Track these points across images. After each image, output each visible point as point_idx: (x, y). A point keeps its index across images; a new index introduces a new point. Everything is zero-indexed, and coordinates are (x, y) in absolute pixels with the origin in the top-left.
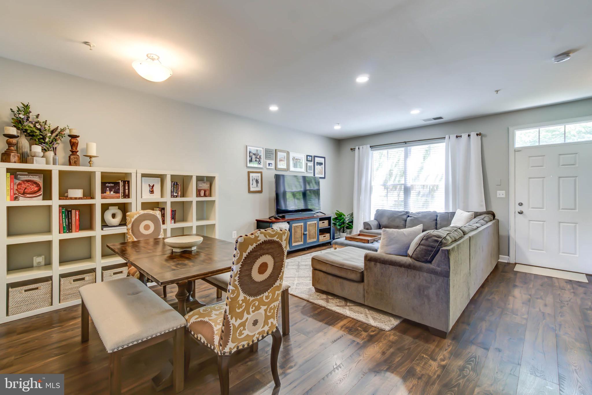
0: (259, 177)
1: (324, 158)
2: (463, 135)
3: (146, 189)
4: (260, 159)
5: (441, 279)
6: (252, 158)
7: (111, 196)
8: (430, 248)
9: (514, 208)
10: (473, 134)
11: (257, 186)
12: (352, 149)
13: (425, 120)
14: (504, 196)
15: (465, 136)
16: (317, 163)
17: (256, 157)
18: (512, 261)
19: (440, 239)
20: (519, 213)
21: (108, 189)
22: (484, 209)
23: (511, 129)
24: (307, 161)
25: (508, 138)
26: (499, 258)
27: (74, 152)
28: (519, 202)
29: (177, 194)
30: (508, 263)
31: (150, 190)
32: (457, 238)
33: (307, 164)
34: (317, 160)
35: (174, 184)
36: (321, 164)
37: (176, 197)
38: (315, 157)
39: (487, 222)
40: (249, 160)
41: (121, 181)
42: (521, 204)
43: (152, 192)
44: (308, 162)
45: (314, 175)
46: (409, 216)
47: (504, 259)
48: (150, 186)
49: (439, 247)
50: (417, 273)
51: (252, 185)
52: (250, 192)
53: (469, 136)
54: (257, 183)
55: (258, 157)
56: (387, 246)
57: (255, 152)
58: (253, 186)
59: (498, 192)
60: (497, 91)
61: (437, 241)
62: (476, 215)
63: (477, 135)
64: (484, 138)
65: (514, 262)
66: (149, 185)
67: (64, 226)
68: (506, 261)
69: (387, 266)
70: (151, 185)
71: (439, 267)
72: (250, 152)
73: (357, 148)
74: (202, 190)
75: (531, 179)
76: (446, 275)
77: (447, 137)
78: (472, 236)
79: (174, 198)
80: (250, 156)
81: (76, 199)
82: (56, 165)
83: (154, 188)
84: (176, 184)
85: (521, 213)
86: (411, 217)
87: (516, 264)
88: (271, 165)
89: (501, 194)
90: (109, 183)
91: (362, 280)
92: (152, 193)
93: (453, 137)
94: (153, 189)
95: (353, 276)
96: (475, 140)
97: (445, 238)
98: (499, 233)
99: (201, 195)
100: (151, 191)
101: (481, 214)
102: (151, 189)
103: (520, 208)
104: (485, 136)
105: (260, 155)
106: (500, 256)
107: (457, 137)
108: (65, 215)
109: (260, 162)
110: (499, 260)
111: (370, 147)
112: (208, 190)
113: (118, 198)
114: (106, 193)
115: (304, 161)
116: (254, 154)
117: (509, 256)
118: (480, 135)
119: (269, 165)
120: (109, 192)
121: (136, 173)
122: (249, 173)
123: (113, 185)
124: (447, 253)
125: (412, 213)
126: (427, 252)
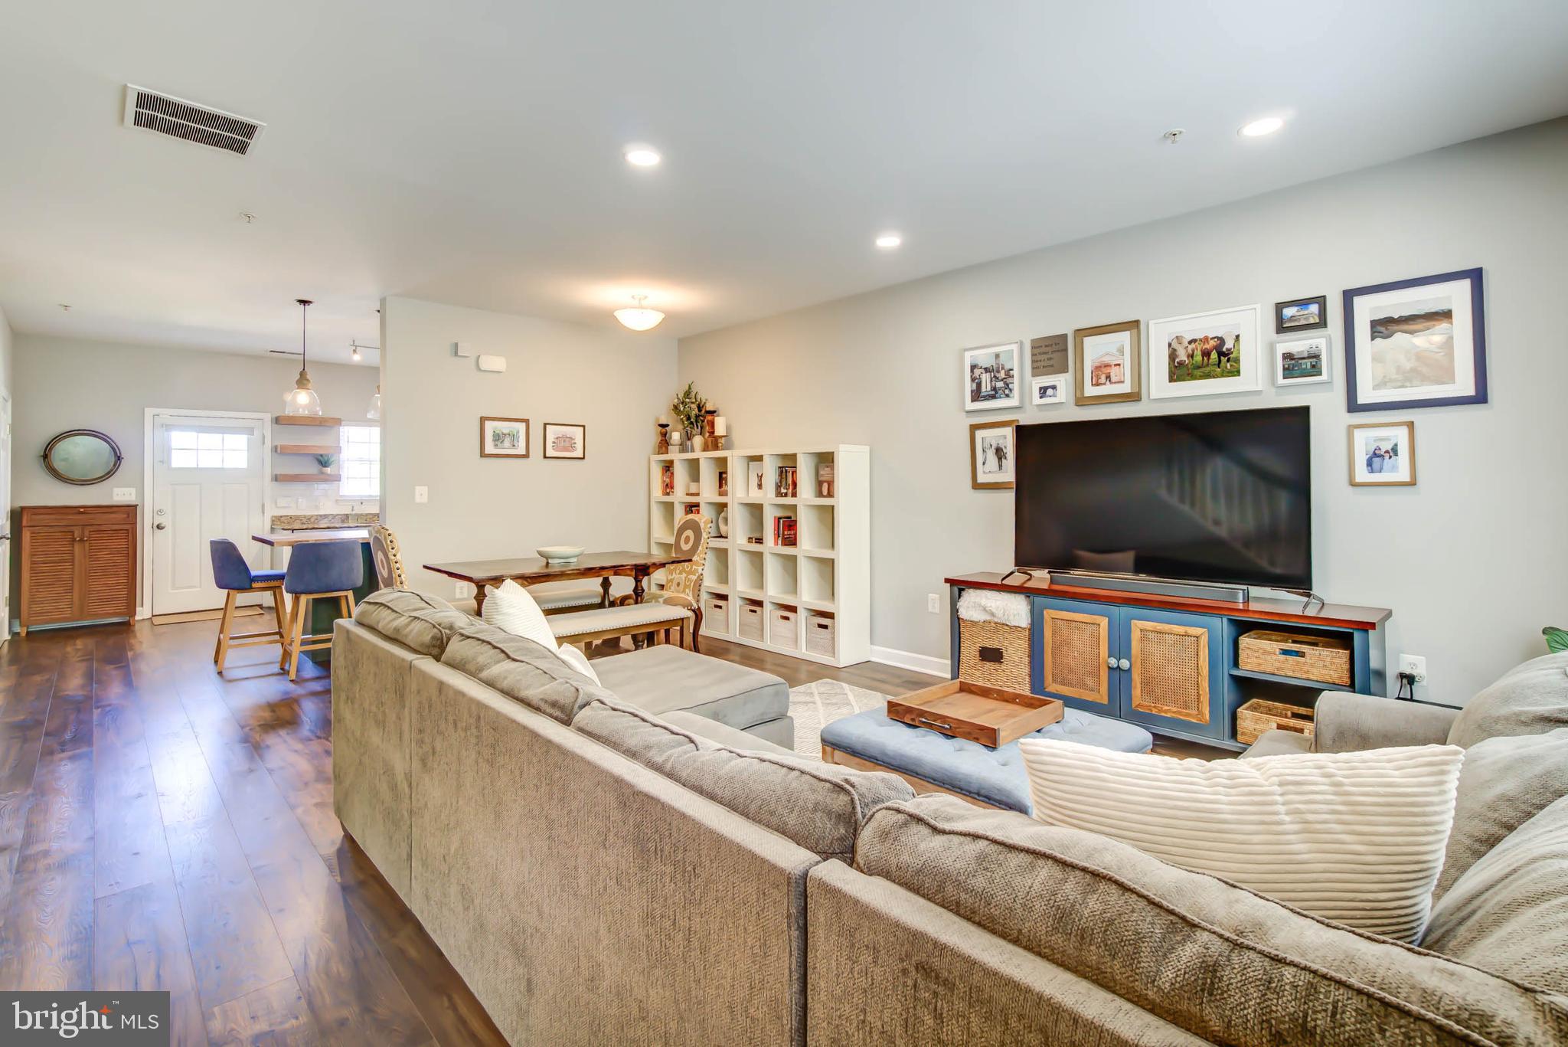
0: (1005, 437)
3: (754, 481)
4: (1009, 380)
6: (979, 385)
11: (1000, 466)
17: (995, 376)
27: (711, 434)
29: (786, 491)
31: (758, 483)
35: (782, 472)
40: (972, 391)
48: (759, 476)
51: (984, 464)
52: (977, 486)
54: (1000, 459)
55: (1002, 375)
57: (988, 362)
58: (987, 467)
66: (757, 474)
72: (973, 367)
74: (824, 481)
79: (780, 498)
80: (973, 380)
88: (1050, 392)
92: (760, 489)
94: (761, 480)
99: (823, 494)
102: (759, 481)
105: (1007, 367)
109: (1007, 392)
116: (987, 370)
119: (1045, 392)
121: (732, 456)
122: (974, 428)
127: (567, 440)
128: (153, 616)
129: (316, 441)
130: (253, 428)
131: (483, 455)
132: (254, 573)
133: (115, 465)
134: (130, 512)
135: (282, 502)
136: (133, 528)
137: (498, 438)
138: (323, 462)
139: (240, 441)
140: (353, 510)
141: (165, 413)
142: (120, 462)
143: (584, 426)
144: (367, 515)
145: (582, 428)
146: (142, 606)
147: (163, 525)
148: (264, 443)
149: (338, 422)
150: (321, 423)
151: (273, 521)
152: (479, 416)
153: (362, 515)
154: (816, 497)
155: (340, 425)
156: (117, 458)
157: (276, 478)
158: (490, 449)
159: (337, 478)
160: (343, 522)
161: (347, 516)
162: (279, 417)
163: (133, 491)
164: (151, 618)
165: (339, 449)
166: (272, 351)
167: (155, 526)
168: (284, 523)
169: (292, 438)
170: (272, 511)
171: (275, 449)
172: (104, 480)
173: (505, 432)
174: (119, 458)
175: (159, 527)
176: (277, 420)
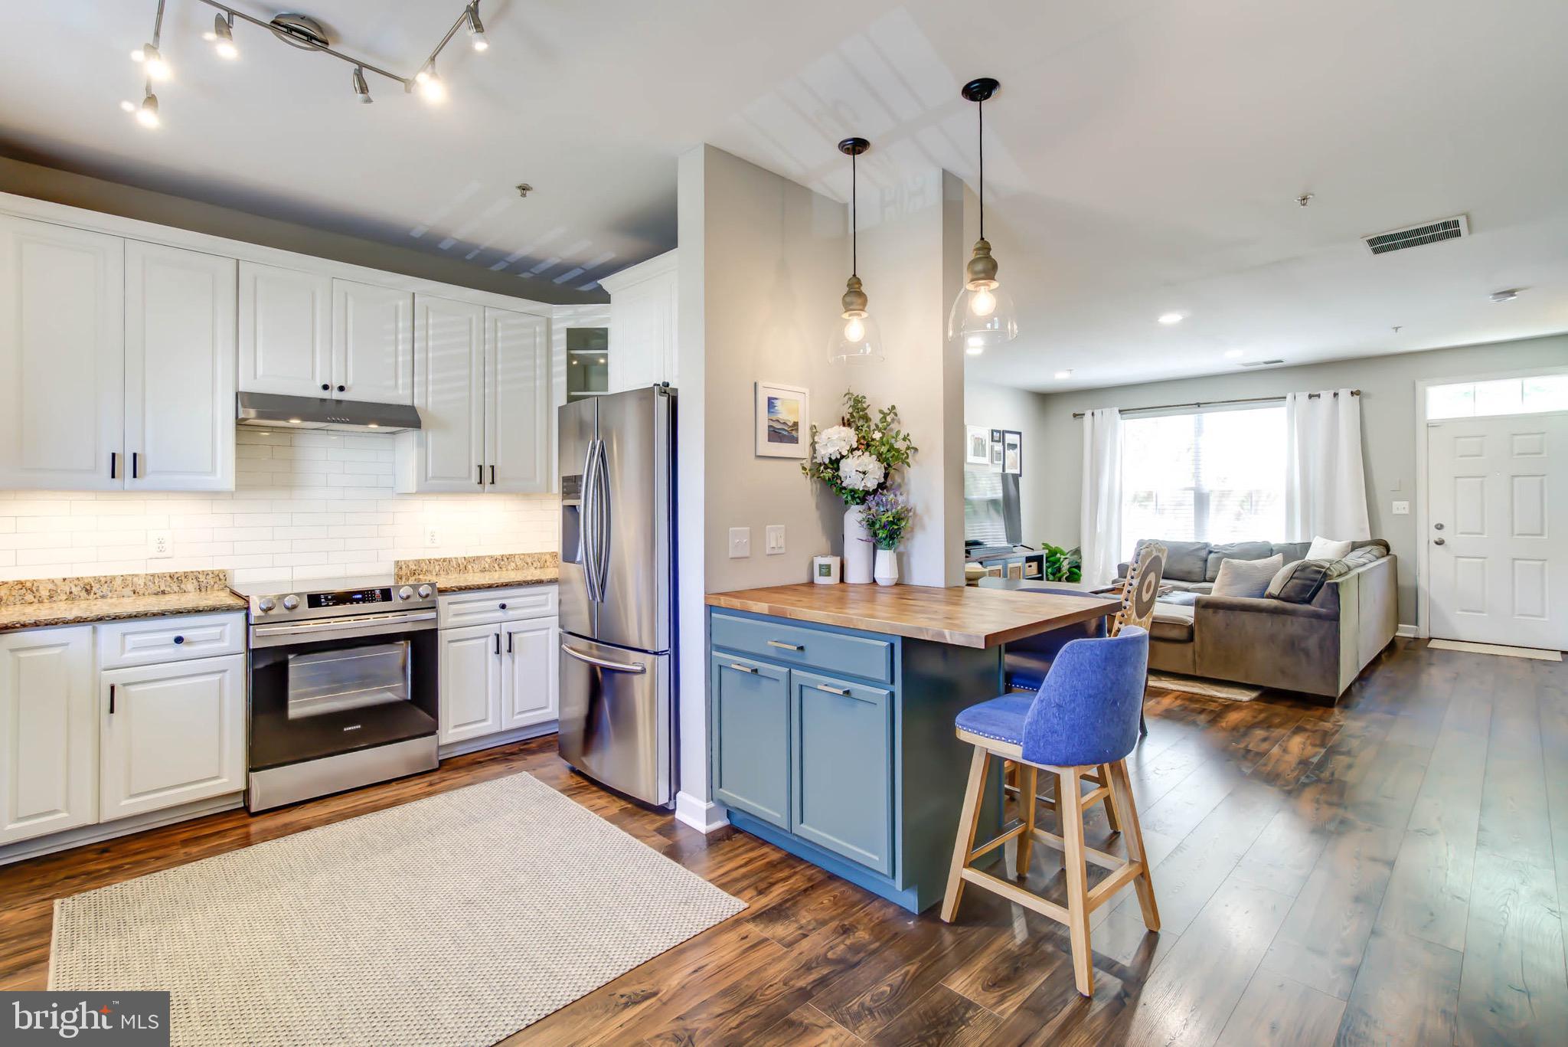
1: (1020, 434)
2: (1323, 393)
5: (1327, 624)
8: (1308, 582)
9: (1426, 534)
10: (1344, 394)
12: (1075, 415)
13: (1244, 365)
14: (1407, 512)
15: (1326, 396)
16: (1009, 445)
18: (1423, 633)
19: (1324, 570)
20: (1437, 543)
22: (1366, 537)
23: (1419, 385)
24: (992, 441)
25: (1413, 403)
26: (1397, 629)
28: (1438, 523)
30: (1415, 638)
32: (1343, 572)
33: (992, 448)
34: (1010, 439)
36: (1013, 446)
38: (1004, 432)
39: (1378, 558)
42: (1440, 527)
44: (995, 444)
45: (1004, 470)
46: (1210, 552)
47: (1406, 631)
49: (1323, 579)
50: (1289, 618)
53: (1336, 395)
56: (1230, 585)
59: (1395, 504)
60: (1397, 328)
61: (1320, 572)
62: (1355, 546)
63: (1352, 393)
64: (1365, 401)
65: (1427, 637)
68: (1412, 636)
69: (1237, 613)
71: (1322, 607)
73: (1088, 414)
75: (1458, 480)
76: (1335, 618)
77: (1289, 397)
78: (1362, 573)
85: (1440, 543)
86: (1216, 552)
87: (1430, 639)
89: (1400, 507)
91: (1190, 638)
93: (1302, 397)
95: (1174, 633)
96: (1347, 404)
97: (1329, 568)
98: (1399, 582)
101: (1362, 545)
103: (1437, 535)
104: (1369, 396)
106: (1400, 625)
107: (1310, 396)
110: (1397, 634)
111: (1120, 411)
115: (988, 443)
117: (1416, 624)
118: (1357, 395)
124: (1335, 587)
125: (1216, 545)
126: (1304, 588)
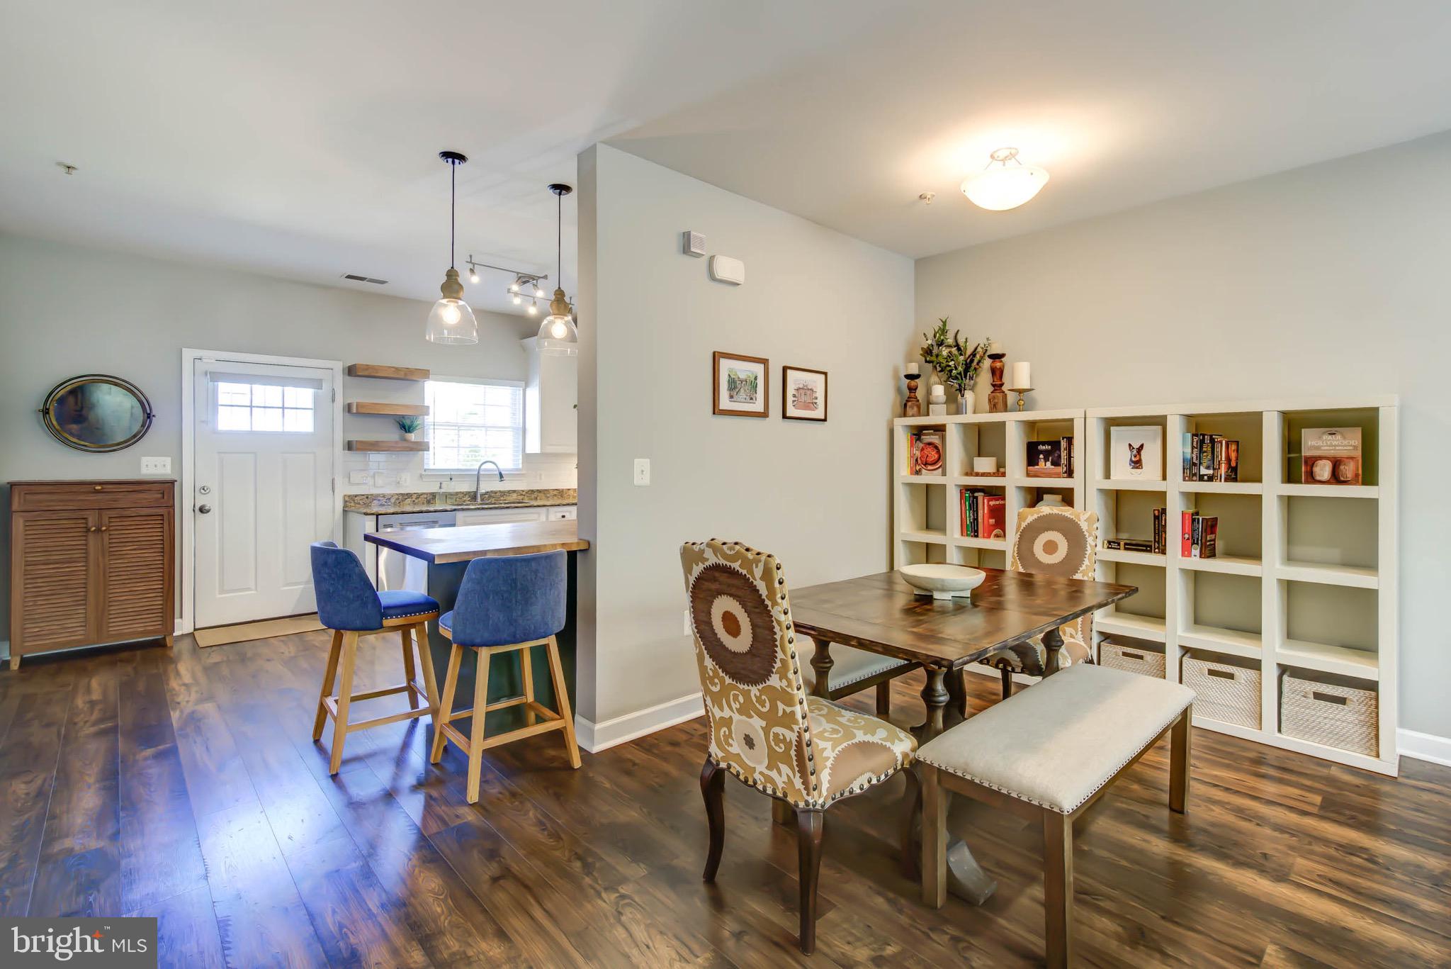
3: (1121, 456)
7: (1048, 471)
21: (1041, 456)
27: (997, 387)
29: (1211, 472)
31: (1131, 460)
35: (1202, 442)
37: (1211, 479)
41: (1063, 439)
43: (1137, 464)
48: (1133, 448)
66: (1130, 445)
67: (968, 523)
70: (1136, 446)
74: (1320, 458)
79: (1201, 482)
81: (983, 475)
82: (962, 414)
83: (1143, 453)
84: (1207, 439)
90: (1044, 443)
92: (1137, 468)
94: (1140, 455)
99: (1318, 478)
100: (1136, 462)
102: (1135, 456)
108: (970, 505)
112: (1352, 458)
113: (1058, 476)
114: (1038, 465)
120: (1044, 463)
121: (1085, 418)
123: (1050, 447)
127: (809, 392)
128: (195, 630)
129: (396, 399)
130: (321, 380)
131: (716, 411)
132: (385, 601)
133: (143, 426)
134: (165, 490)
135: (356, 477)
136: (169, 513)
137: (733, 385)
138: (405, 426)
139: (304, 396)
140: (440, 488)
141: (210, 357)
142: (150, 423)
143: (825, 374)
144: (457, 493)
145: (823, 376)
146: (181, 617)
147: (207, 508)
148: (333, 401)
149: (425, 374)
150: (406, 374)
151: (345, 502)
152: (712, 351)
153: (451, 494)
154: (1283, 482)
155: (428, 378)
156: (146, 415)
157: (349, 446)
158: (725, 403)
159: (422, 447)
160: (429, 502)
161: (434, 495)
162: (354, 365)
163: (168, 461)
164: (193, 634)
165: (425, 410)
166: (349, 277)
167: (197, 508)
168: (359, 504)
169: (367, 394)
170: (343, 489)
171: (348, 408)
172: (129, 445)
173: (742, 376)
174: (149, 416)
175: (202, 510)
176: (351, 371)
